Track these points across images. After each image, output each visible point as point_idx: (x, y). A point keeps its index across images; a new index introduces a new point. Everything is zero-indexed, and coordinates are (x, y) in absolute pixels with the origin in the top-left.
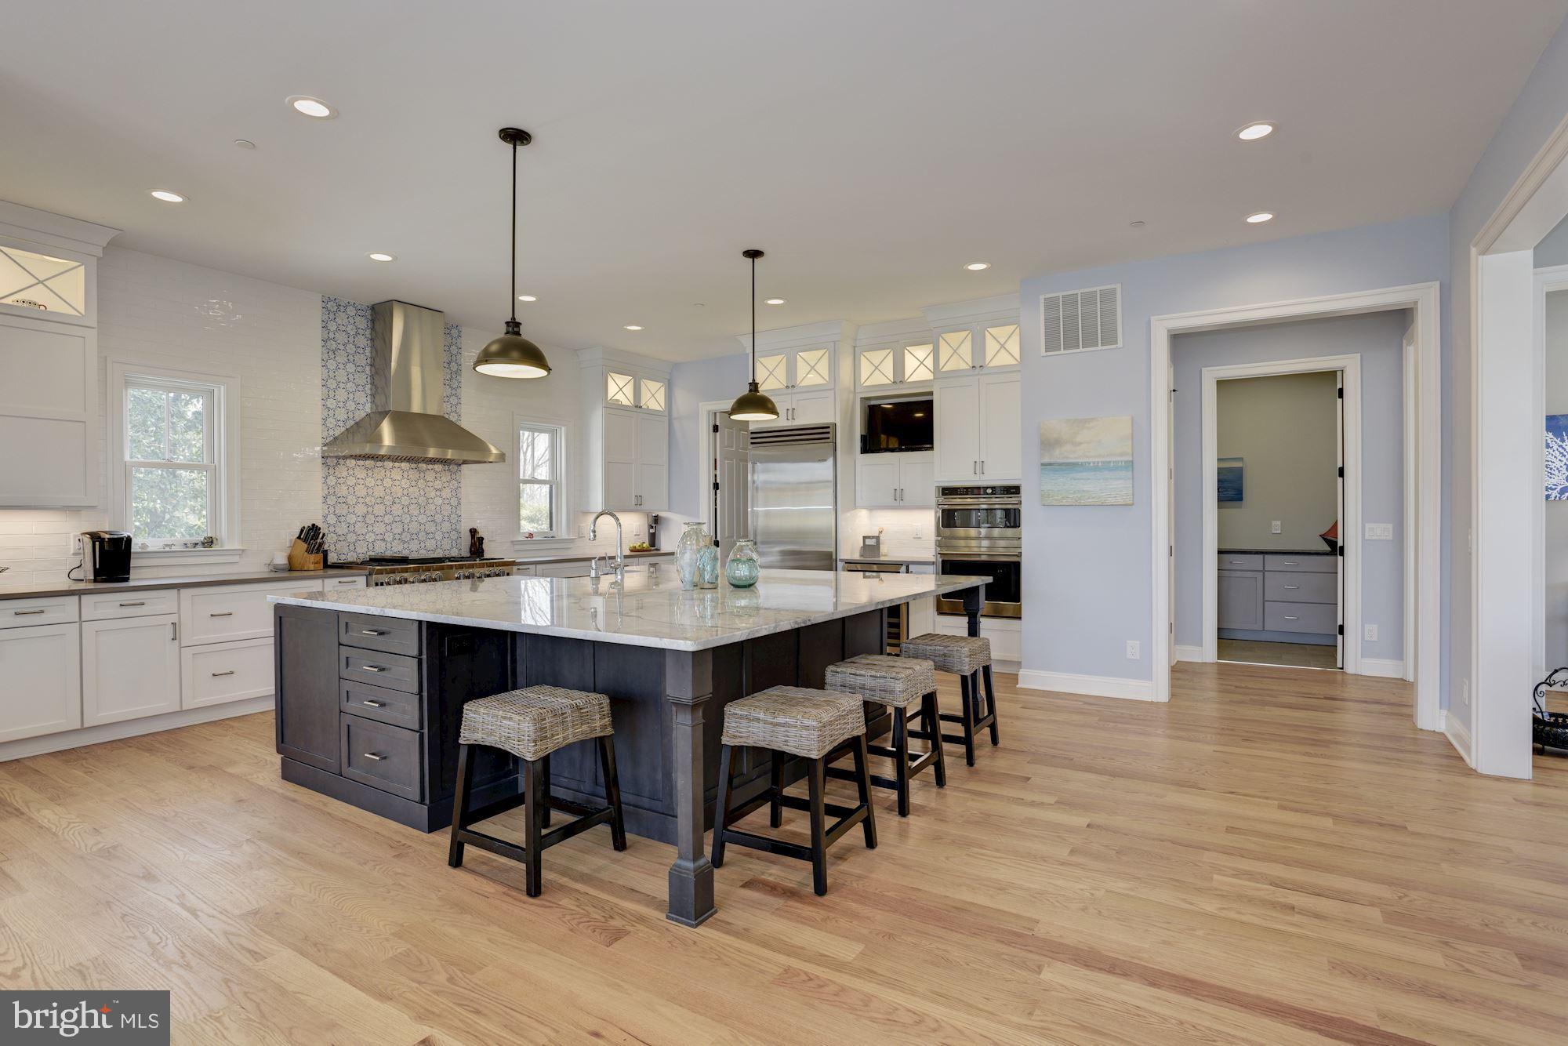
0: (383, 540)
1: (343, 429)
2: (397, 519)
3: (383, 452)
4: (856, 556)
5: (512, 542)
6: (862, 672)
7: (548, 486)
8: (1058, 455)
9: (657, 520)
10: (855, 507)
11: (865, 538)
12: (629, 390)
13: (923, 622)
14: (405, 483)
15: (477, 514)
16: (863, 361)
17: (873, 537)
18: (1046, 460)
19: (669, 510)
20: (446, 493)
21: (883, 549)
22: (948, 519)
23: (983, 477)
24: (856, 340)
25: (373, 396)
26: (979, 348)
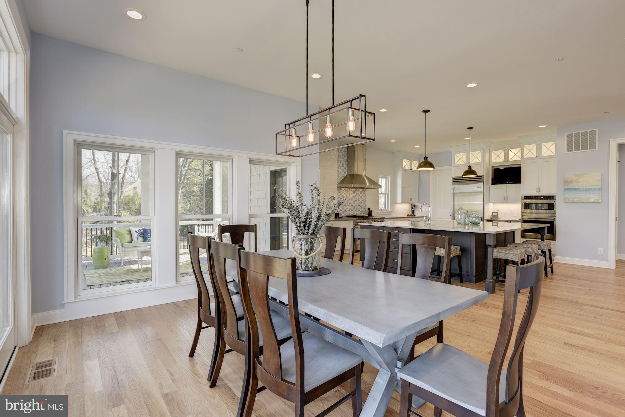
0: (349, 211)
1: (342, 180)
2: (352, 205)
3: (367, 187)
4: (489, 219)
5: (377, 212)
6: (519, 246)
7: (384, 195)
8: (570, 186)
9: (415, 206)
10: (489, 202)
11: (493, 213)
12: (409, 164)
13: (518, 239)
14: (354, 195)
15: (369, 204)
16: (493, 154)
17: (496, 212)
18: (567, 188)
19: (419, 203)
20: (363, 198)
21: (499, 217)
22: (526, 206)
23: (540, 193)
24: (490, 147)
25: (348, 170)
26: (539, 149)
